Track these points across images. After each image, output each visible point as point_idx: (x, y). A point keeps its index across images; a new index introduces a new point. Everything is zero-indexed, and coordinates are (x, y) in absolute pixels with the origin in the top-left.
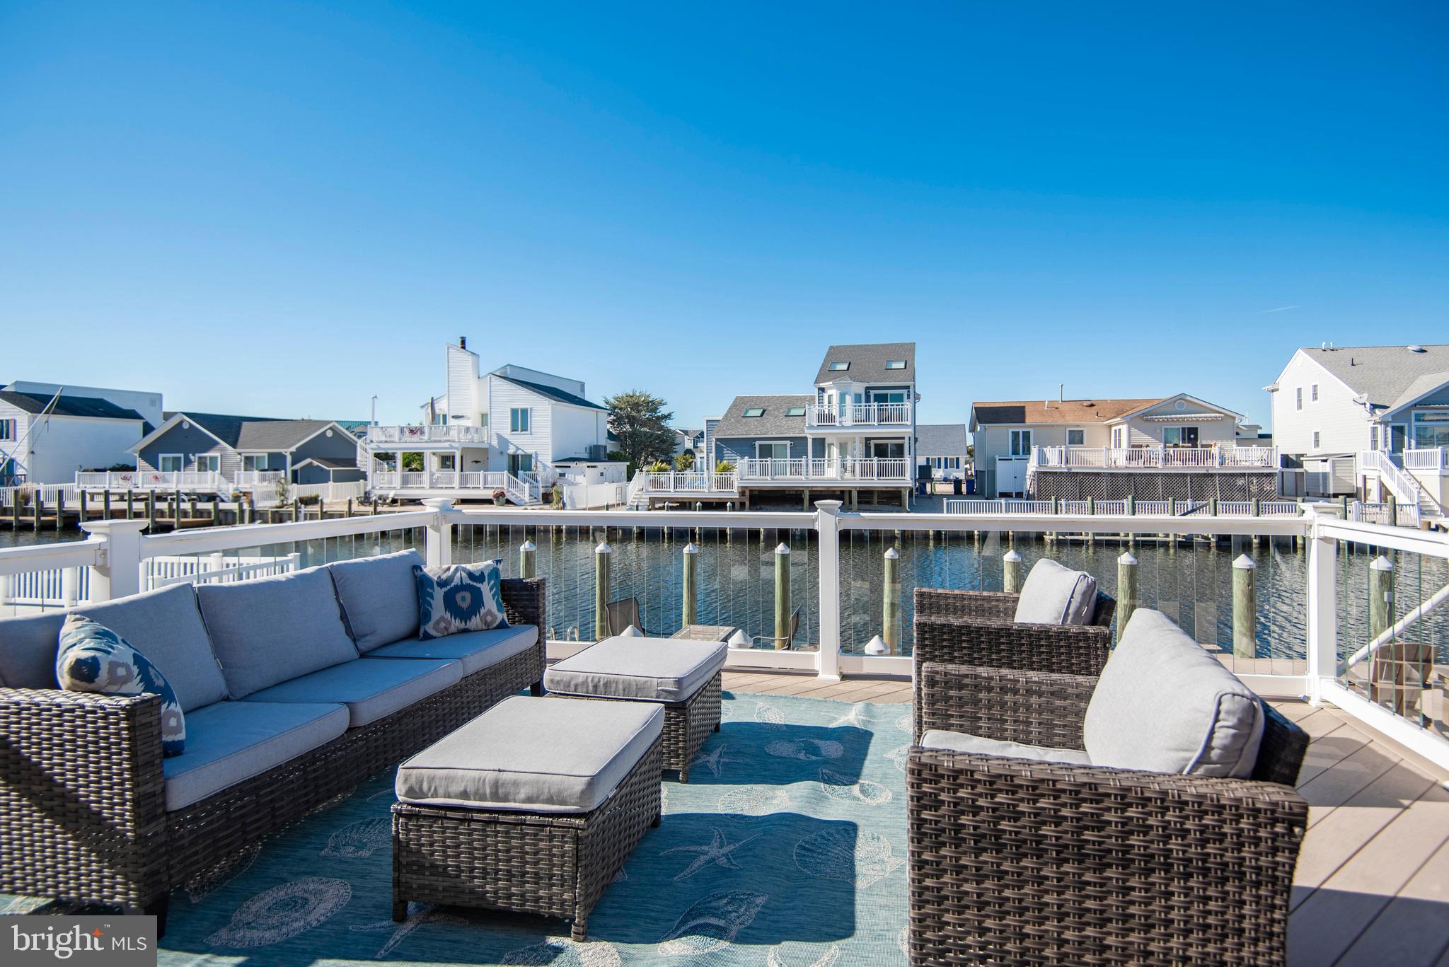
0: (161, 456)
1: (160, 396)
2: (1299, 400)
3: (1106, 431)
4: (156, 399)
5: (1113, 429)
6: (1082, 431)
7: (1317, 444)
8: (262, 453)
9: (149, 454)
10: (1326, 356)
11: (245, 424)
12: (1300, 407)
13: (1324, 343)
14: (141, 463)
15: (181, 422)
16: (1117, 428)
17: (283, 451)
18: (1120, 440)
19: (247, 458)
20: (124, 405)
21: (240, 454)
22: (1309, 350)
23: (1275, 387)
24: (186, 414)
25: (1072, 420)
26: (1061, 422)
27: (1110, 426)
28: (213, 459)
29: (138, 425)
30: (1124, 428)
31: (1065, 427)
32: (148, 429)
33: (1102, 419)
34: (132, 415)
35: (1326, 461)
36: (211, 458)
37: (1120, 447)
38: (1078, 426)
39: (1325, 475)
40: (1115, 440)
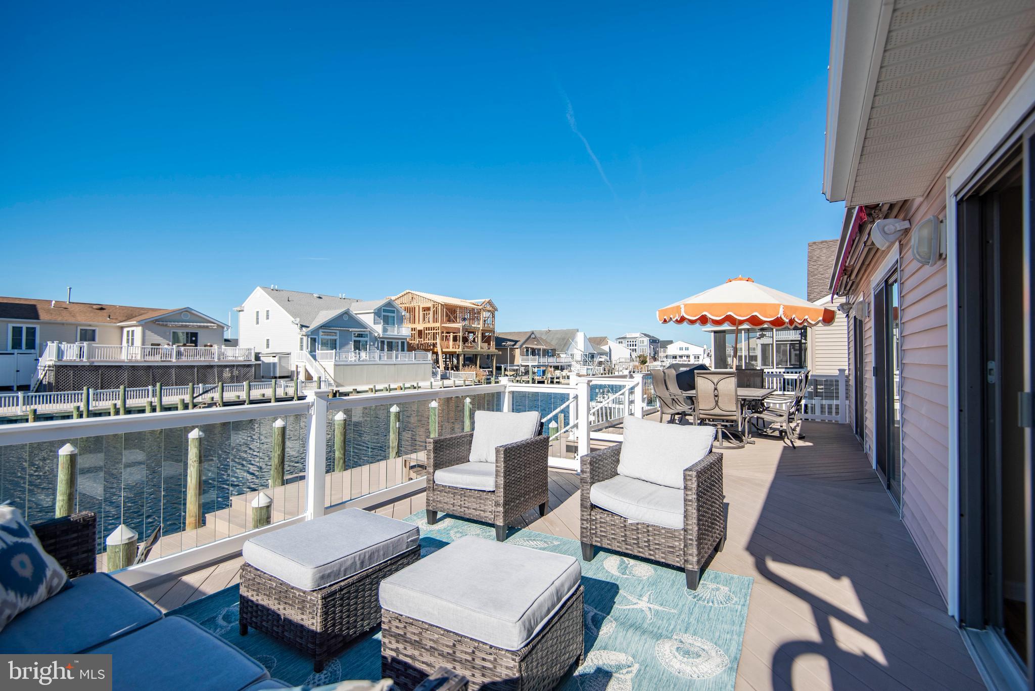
2: (257, 319)
3: (118, 332)
5: (125, 330)
6: (94, 331)
7: (268, 346)
10: (274, 293)
12: (258, 323)
13: (272, 286)
16: (130, 329)
18: (133, 339)
22: (264, 288)
23: (242, 309)
25: (84, 320)
26: (71, 320)
27: (122, 328)
30: (138, 331)
31: (77, 325)
33: (114, 321)
35: (275, 357)
37: (133, 344)
38: (90, 325)
39: (274, 364)
40: (128, 340)
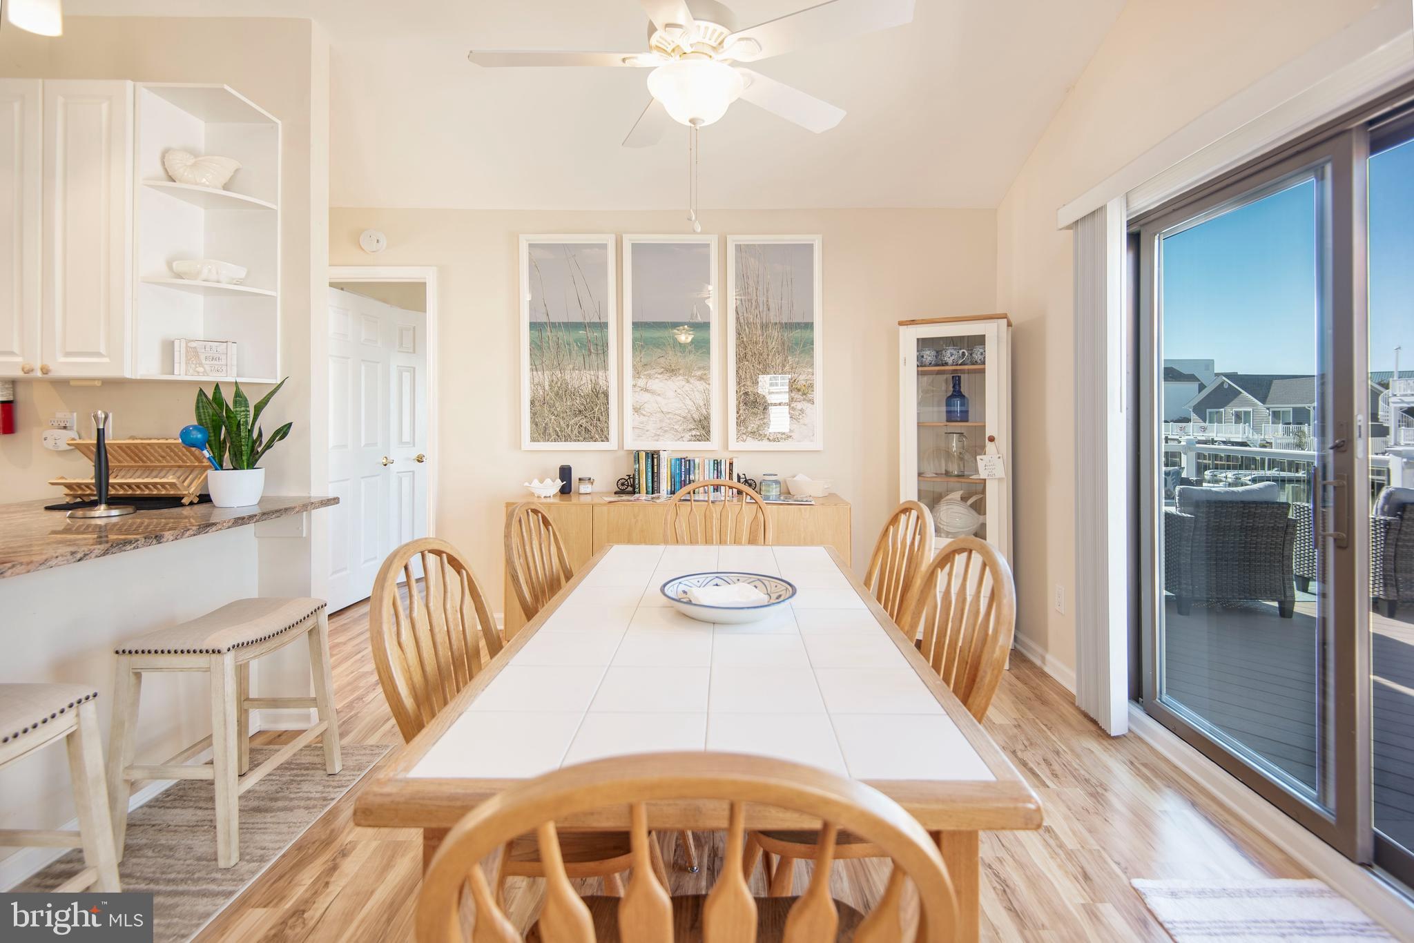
0: (1208, 410)
1: (1213, 360)
4: (1209, 364)
8: (1288, 408)
9: (1200, 410)
11: (1275, 382)
14: (1194, 416)
15: (1223, 383)
17: (1306, 406)
19: (1274, 413)
20: (1185, 370)
21: (1268, 409)
24: (1227, 375)
28: (1247, 413)
29: (1195, 386)
32: (1202, 387)
34: (1191, 378)
36: (1245, 412)
